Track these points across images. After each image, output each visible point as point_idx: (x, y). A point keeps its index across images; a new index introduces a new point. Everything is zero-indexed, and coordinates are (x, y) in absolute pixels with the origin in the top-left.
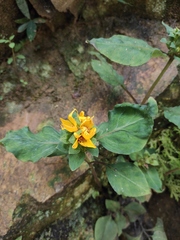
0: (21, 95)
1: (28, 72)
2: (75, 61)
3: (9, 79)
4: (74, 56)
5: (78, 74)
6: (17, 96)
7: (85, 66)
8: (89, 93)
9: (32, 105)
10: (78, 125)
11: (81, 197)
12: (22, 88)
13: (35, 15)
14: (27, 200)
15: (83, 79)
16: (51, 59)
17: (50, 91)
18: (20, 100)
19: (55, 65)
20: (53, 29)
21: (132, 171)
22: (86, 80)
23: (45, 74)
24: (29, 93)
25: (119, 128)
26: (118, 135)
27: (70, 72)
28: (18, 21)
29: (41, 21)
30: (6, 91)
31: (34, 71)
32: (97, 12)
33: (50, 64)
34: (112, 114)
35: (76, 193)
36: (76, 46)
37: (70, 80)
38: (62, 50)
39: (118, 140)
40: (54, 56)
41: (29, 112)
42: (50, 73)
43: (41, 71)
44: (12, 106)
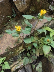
0: (11, 28)
2: (23, 22)
3: (9, 25)
4: (23, 21)
5: (23, 25)
13: (16, 13)
14: (9, 48)
16: (18, 22)
19: (19, 23)
20: (19, 16)
22: (25, 26)
24: (13, 28)
25: (26, 30)
28: (12, 14)
29: (17, 14)
30: (8, 27)
31: (14, 24)
32: (29, 13)
35: (20, 49)
36: (24, 19)
38: (21, 20)
39: (26, 32)
40: (19, 21)
43: (16, 24)
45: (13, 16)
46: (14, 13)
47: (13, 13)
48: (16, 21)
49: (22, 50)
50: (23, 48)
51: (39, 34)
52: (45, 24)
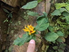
0: (16, 32)
1: (15, 25)
2: (25, 16)
3: (12, 30)
4: (24, 15)
5: (27, 19)
6: (15, 32)
7: (28, 16)
8: (32, 22)
9: (20, 33)
10: (29, 29)
11: (45, 50)
12: (16, 30)
13: (10, 11)
15: (29, 19)
16: (19, 19)
17: (23, 27)
18: (17, 33)
19: (21, 20)
20: (16, 12)
21: (51, 34)
22: (30, 19)
23: (20, 24)
24: (18, 30)
25: (41, 24)
26: (41, 26)
27: (25, 19)
28: (7, 15)
30: (12, 33)
31: (17, 24)
32: (24, 2)
33: (20, 20)
34: (37, 22)
35: (43, 49)
36: (23, 13)
37: (26, 21)
38: (21, 16)
39: (42, 27)
40: (19, 18)
41: (20, 35)
42: (21, 23)
43: (18, 23)
44: (16, 36)
45: (9, 17)
46: (9, 12)
47: (7, 13)
48: (16, 20)
49: (45, 48)
50: (45, 45)
51: (52, 18)
52: (51, 2)
